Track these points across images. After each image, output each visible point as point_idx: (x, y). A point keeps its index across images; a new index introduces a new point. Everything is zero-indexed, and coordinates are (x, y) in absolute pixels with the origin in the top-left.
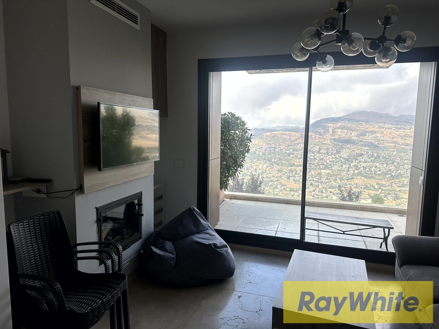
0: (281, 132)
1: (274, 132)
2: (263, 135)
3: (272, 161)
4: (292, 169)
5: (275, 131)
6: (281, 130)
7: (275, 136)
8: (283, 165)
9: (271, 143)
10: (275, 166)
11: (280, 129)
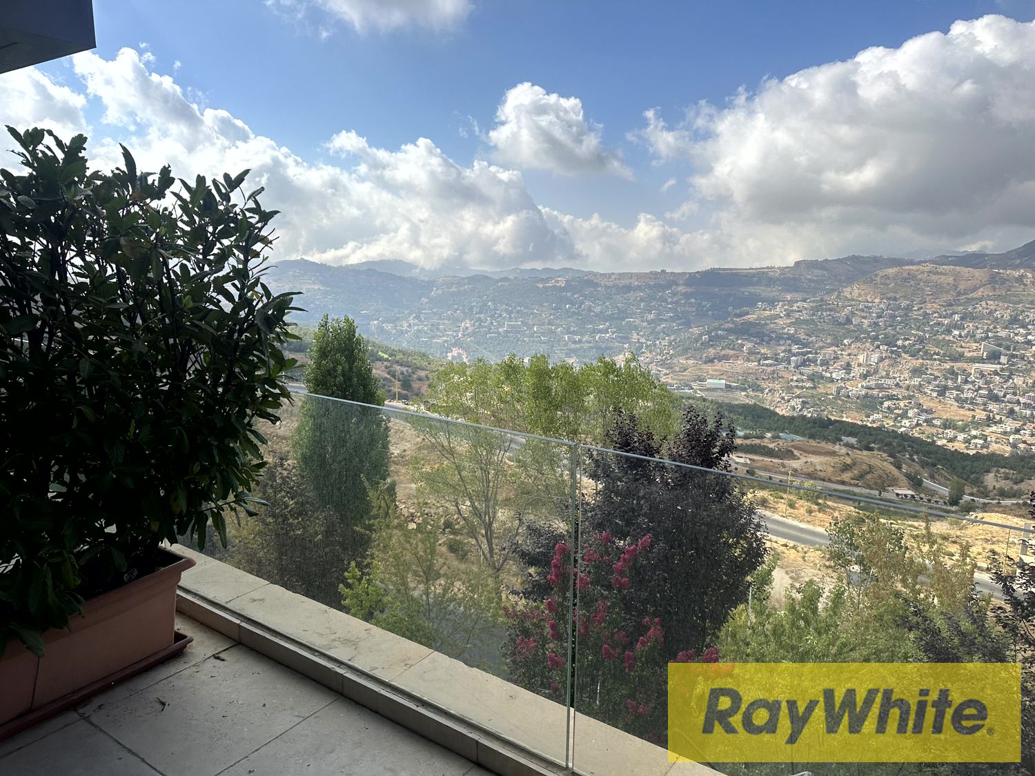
0: (930, 267)
1: (907, 267)
2: (876, 275)
3: (896, 346)
4: (955, 369)
5: (911, 263)
6: (932, 262)
7: (911, 276)
8: (928, 356)
9: (898, 296)
10: (904, 359)
11: (928, 258)
